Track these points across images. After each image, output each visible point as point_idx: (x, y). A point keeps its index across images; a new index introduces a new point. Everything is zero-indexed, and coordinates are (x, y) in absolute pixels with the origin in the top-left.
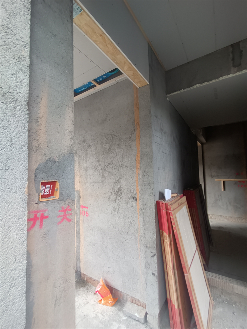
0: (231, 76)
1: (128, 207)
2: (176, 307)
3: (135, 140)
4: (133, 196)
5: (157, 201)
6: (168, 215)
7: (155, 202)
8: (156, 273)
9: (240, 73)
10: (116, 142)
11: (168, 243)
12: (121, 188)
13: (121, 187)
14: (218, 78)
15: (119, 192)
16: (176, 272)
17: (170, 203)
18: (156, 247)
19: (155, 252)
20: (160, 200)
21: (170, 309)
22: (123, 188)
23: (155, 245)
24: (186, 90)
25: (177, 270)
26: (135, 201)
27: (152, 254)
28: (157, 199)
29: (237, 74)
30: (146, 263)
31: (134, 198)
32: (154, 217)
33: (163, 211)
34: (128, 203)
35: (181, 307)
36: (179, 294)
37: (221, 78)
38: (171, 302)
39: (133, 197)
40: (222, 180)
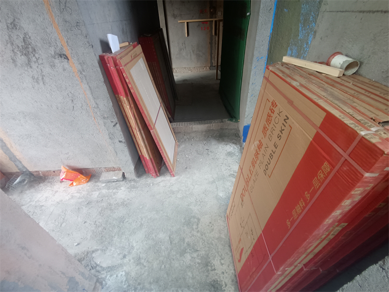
1: (57, 71)
2: (148, 158)
4: (58, 51)
5: (99, 56)
6: (120, 73)
7: (98, 58)
8: (123, 139)
11: (128, 107)
16: (142, 132)
17: (119, 56)
18: (115, 115)
19: (115, 120)
20: (104, 54)
21: (143, 162)
22: (32, 38)
23: (114, 113)
25: (143, 130)
26: (66, 60)
27: (113, 124)
28: (99, 52)
30: (109, 134)
31: (62, 56)
32: (102, 80)
33: (112, 68)
34: (54, 66)
35: (151, 157)
36: (148, 148)
38: (143, 156)
39: (59, 53)
40: (186, 22)
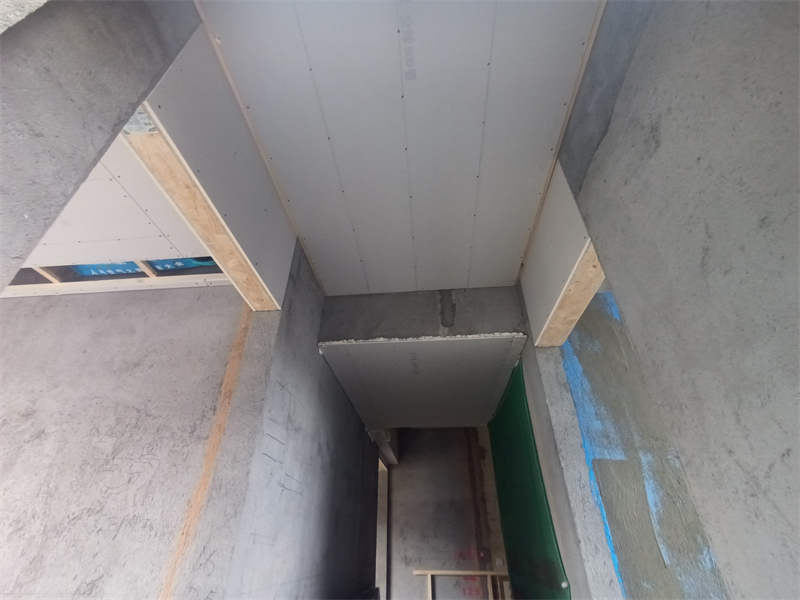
0: (439, 339)
3: (207, 438)
9: (453, 338)
10: (144, 437)
14: (418, 337)
24: (361, 342)
29: (448, 338)
37: (423, 339)
40: (429, 574)
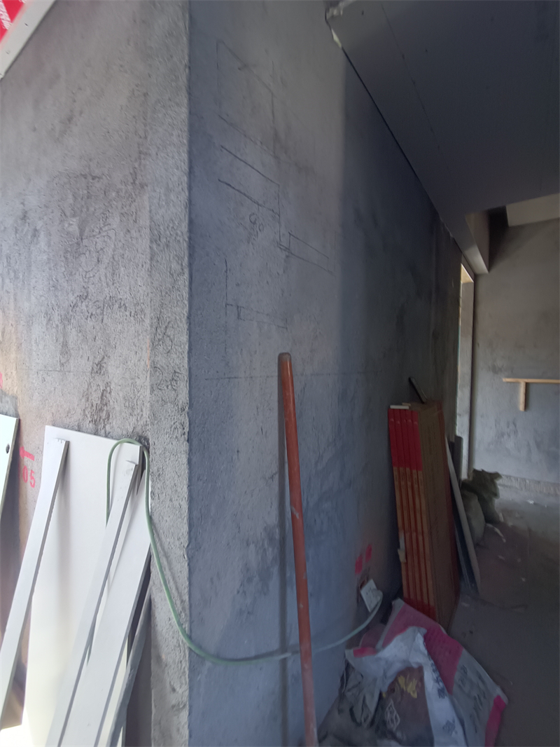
4: (139, 429)
12: (108, 395)
13: (108, 389)
15: (101, 410)
22: (113, 394)
40: (523, 382)
